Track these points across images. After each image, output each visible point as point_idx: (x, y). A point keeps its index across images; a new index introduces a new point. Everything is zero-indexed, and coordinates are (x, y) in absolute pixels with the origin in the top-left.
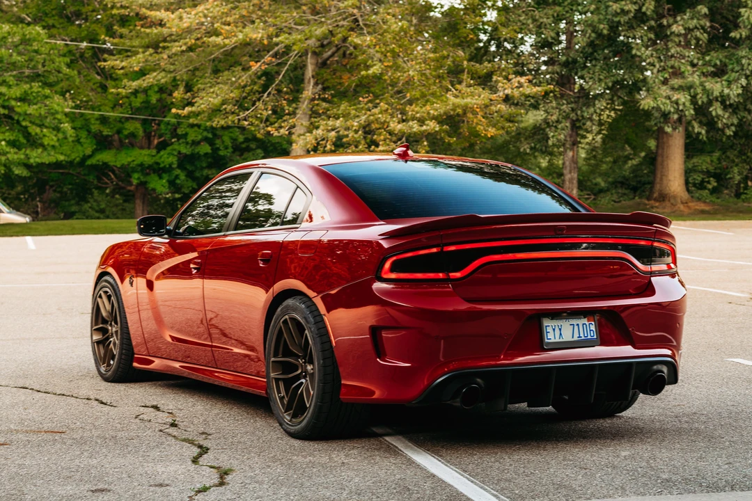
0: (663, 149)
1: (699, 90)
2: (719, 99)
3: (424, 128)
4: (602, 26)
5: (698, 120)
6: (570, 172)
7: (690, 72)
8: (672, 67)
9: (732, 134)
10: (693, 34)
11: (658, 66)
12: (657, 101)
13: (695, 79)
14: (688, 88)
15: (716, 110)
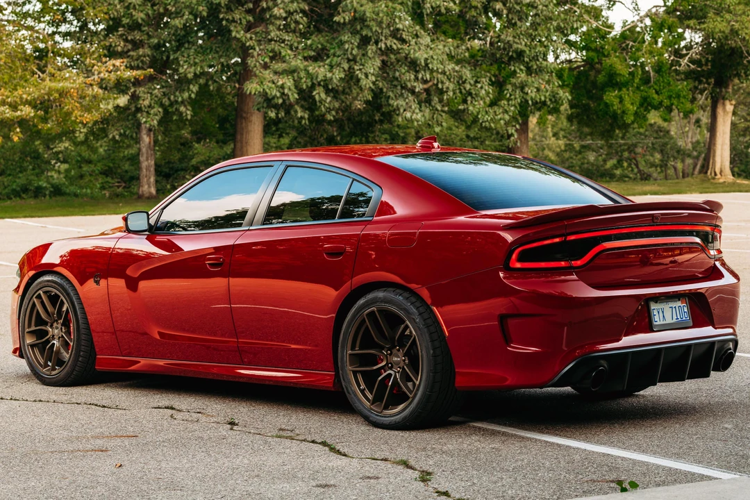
0: (242, 134)
1: (302, 74)
2: (322, 83)
3: (19, 113)
4: (201, 8)
5: (300, 105)
6: (147, 160)
7: (292, 57)
8: (273, 51)
9: (332, 118)
10: (293, 18)
11: (257, 49)
12: (264, 85)
13: (298, 63)
14: (291, 72)
15: (320, 94)
